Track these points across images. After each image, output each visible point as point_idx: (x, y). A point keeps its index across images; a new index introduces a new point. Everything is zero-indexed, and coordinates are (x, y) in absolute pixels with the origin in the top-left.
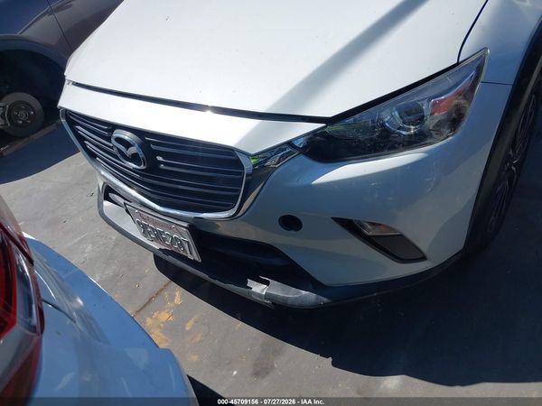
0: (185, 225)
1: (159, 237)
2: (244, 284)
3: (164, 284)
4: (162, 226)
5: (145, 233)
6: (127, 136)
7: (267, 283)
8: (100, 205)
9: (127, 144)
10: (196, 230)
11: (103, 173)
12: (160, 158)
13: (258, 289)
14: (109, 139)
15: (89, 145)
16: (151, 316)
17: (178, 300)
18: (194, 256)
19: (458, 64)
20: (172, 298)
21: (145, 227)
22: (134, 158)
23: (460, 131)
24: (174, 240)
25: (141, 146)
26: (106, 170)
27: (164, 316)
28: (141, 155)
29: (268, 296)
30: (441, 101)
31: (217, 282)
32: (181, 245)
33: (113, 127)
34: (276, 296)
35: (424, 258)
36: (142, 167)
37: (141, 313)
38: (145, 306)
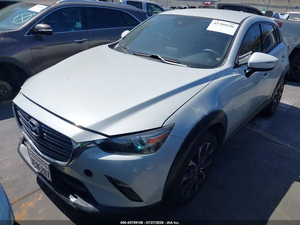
0: (49, 163)
1: (37, 167)
2: (68, 196)
3: (37, 189)
4: (40, 162)
5: (33, 163)
6: (34, 122)
7: (76, 198)
8: (19, 145)
9: (34, 126)
10: (53, 167)
11: (23, 133)
12: (45, 134)
13: (73, 199)
14: (28, 121)
15: (21, 120)
16: (24, 203)
17: (40, 199)
18: (49, 178)
19: (162, 127)
20: (38, 197)
21: (33, 160)
22: (35, 131)
23: (158, 152)
24: (43, 169)
25: (39, 127)
26: (25, 132)
27: (31, 205)
28: (38, 131)
29: (74, 203)
30: (151, 139)
31: (57, 193)
32: (45, 172)
33: (30, 117)
34: (78, 204)
35: (141, 201)
36: (37, 136)
37: (21, 201)
38: (24, 197)
